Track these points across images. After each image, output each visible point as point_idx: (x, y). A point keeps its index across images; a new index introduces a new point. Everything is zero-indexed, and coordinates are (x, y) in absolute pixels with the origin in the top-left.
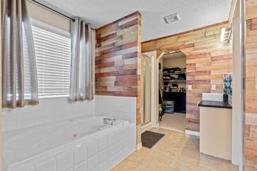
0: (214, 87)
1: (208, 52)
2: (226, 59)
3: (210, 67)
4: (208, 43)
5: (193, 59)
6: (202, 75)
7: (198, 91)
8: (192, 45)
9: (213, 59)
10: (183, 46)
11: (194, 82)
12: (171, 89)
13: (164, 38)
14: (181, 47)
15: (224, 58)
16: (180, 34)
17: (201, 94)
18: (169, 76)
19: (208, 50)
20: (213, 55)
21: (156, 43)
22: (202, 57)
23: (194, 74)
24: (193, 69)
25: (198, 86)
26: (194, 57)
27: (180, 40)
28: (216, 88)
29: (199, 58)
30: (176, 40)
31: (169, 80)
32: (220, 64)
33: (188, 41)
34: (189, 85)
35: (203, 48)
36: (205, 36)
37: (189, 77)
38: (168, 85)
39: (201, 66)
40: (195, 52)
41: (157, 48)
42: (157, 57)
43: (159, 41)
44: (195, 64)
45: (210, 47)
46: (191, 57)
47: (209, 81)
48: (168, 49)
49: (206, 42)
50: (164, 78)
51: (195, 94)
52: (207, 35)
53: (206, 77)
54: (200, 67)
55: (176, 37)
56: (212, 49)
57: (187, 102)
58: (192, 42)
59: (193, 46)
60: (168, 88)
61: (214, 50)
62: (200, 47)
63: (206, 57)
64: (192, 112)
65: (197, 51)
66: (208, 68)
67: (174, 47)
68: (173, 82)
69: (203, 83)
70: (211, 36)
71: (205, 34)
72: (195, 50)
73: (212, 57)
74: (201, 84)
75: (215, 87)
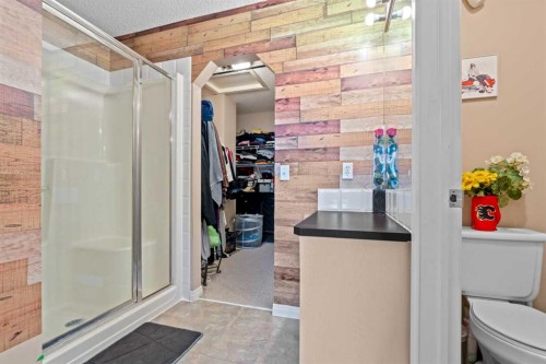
0: (347, 172)
1: (332, 63)
2: (380, 86)
3: (337, 108)
4: (333, 37)
5: (293, 83)
6: (316, 133)
7: (306, 182)
8: (291, 41)
9: (347, 84)
10: (267, 44)
11: (296, 155)
12: (258, 184)
13: (215, 16)
14: (260, 47)
15: (375, 82)
16: (258, 6)
17: (316, 193)
18: (253, 152)
19: (333, 59)
20: (344, 73)
21: (190, 33)
22: (317, 80)
23: (296, 130)
24: (293, 116)
25: (307, 166)
26: (296, 77)
27: (256, 26)
28: (355, 173)
29: (308, 81)
30: (246, 25)
31: (254, 161)
32: (365, 100)
33: (278, 29)
34: (282, 163)
35: (319, 52)
36: (325, 16)
37: (283, 141)
38: (252, 176)
39: (313, 106)
40: (298, 62)
41: (193, 47)
42: (194, 77)
43: (199, 26)
44: (298, 100)
45: (339, 50)
46: (289, 79)
47: (337, 151)
48: (225, 53)
49: (328, 33)
50: (242, 157)
51: (297, 190)
52: (329, 12)
53: (329, 140)
54: (310, 111)
55: (248, 15)
56: (343, 55)
57: (276, 217)
58: (290, 33)
59: (294, 45)
60: (250, 184)
61: (347, 58)
62: (313, 47)
63: (328, 80)
64: (289, 247)
65: (304, 61)
66: (333, 113)
67: (242, 46)
68: (263, 169)
69: (319, 157)
70: (341, 14)
71: (325, 9)
72: (298, 56)
73: (343, 80)
74: (316, 160)
75: (351, 171)
